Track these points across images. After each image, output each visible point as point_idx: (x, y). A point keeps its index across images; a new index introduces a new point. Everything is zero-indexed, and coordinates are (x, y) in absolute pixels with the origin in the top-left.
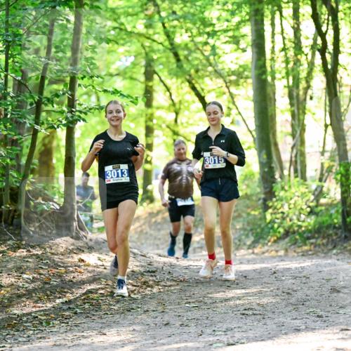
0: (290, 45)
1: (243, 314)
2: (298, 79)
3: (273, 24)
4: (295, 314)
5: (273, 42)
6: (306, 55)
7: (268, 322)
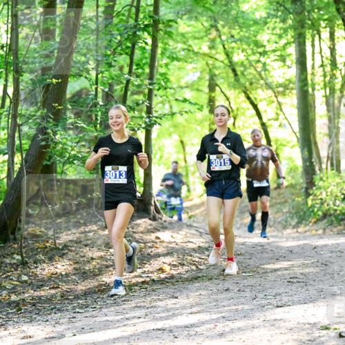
0: (327, 62)
1: (289, 282)
2: (334, 90)
3: (313, 46)
4: (331, 281)
5: (313, 60)
6: (341, 70)
7: (310, 287)
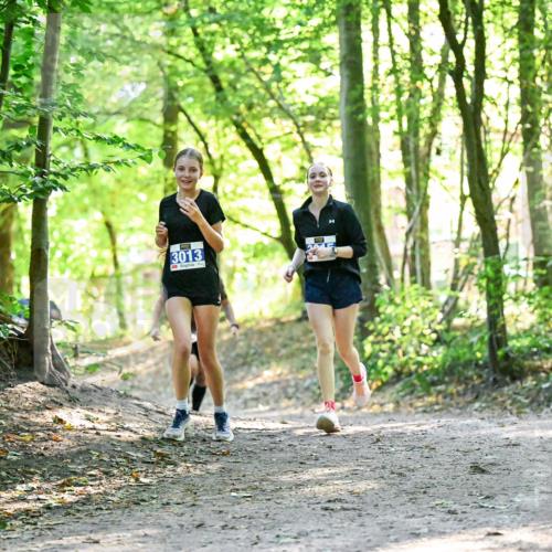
0: (403, 64)
1: (326, 509)
2: (417, 121)
3: (375, 30)
4: (411, 508)
5: (375, 59)
6: (431, 81)
